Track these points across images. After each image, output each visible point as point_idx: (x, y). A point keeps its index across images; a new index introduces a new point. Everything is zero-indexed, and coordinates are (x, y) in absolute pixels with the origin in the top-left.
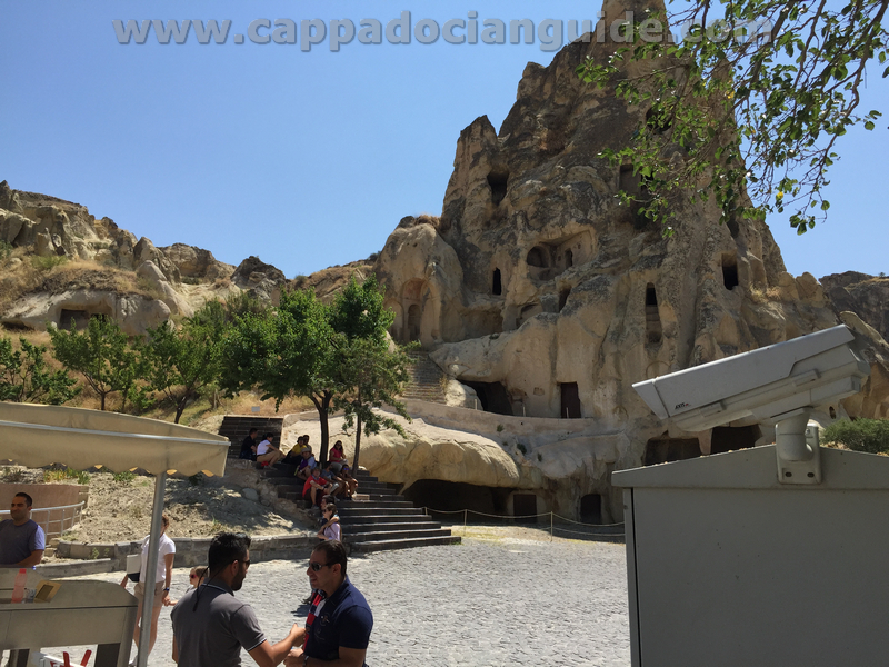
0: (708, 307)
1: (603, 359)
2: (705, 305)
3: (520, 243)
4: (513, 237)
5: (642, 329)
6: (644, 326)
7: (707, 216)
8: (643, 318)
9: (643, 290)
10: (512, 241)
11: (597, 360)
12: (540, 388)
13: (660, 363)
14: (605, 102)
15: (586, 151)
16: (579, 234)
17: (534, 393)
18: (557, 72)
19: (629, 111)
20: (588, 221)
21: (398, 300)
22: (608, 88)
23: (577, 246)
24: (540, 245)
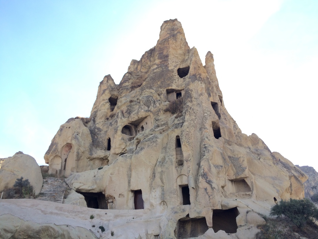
0: (206, 146)
1: (155, 176)
2: (205, 145)
3: (119, 124)
4: (117, 122)
5: (174, 159)
6: (175, 156)
7: (203, 104)
8: (174, 153)
9: (174, 139)
10: (116, 124)
11: (152, 177)
12: (122, 194)
13: (183, 175)
14: (160, 66)
15: (151, 84)
16: (146, 117)
17: (119, 197)
18: (143, 61)
19: (170, 68)
20: (149, 111)
21: (59, 155)
22: (161, 60)
23: (146, 124)
24: (129, 124)
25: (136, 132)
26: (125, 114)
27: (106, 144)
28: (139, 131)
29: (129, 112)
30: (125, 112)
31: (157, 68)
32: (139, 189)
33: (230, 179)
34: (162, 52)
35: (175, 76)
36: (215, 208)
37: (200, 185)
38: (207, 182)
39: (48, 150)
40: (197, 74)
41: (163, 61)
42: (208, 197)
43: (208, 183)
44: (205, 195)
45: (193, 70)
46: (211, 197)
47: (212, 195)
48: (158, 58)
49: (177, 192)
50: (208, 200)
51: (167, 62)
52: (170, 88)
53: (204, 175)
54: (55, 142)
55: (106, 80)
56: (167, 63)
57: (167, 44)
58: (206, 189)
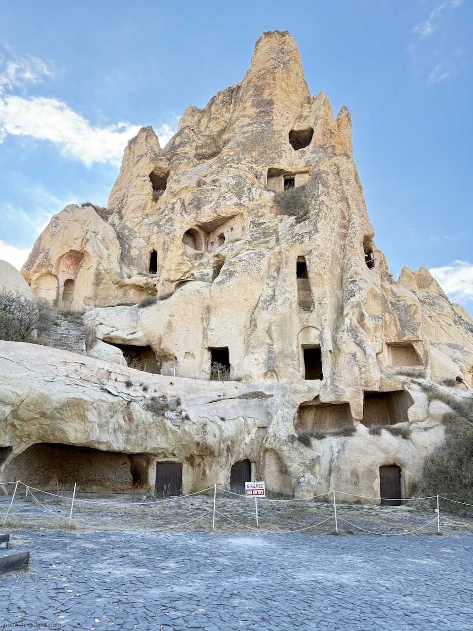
0: (355, 279)
1: (255, 325)
3: (177, 225)
4: (171, 220)
5: (294, 297)
8: (295, 287)
9: (294, 262)
10: (169, 224)
11: (248, 326)
12: (191, 352)
13: (311, 328)
14: (255, 121)
15: (239, 154)
16: (232, 217)
17: (185, 358)
18: (213, 109)
19: (275, 128)
20: (241, 205)
21: (54, 272)
22: (258, 110)
23: (230, 230)
24: (196, 228)
25: (207, 244)
26: (189, 208)
27: (147, 261)
28: (213, 243)
29: (197, 204)
30: (189, 204)
31: (250, 124)
32: (224, 345)
33: (388, 342)
34: (259, 93)
35: (285, 144)
36: (369, 389)
37: (343, 347)
38: (356, 343)
39: (28, 261)
40: (328, 146)
41: (261, 112)
42: (358, 369)
43: (358, 345)
44: (352, 366)
45: (320, 137)
46: (363, 369)
47: (365, 367)
48: (252, 106)
49: (299, 357)
50: (357, 374)
51: (270, 114)
52: (276, 166)
53: (352, 330)
54: (41, 247)
55: (145, 137)
56: (270, 116)
57: (272, 78)
58: (354, 356)
